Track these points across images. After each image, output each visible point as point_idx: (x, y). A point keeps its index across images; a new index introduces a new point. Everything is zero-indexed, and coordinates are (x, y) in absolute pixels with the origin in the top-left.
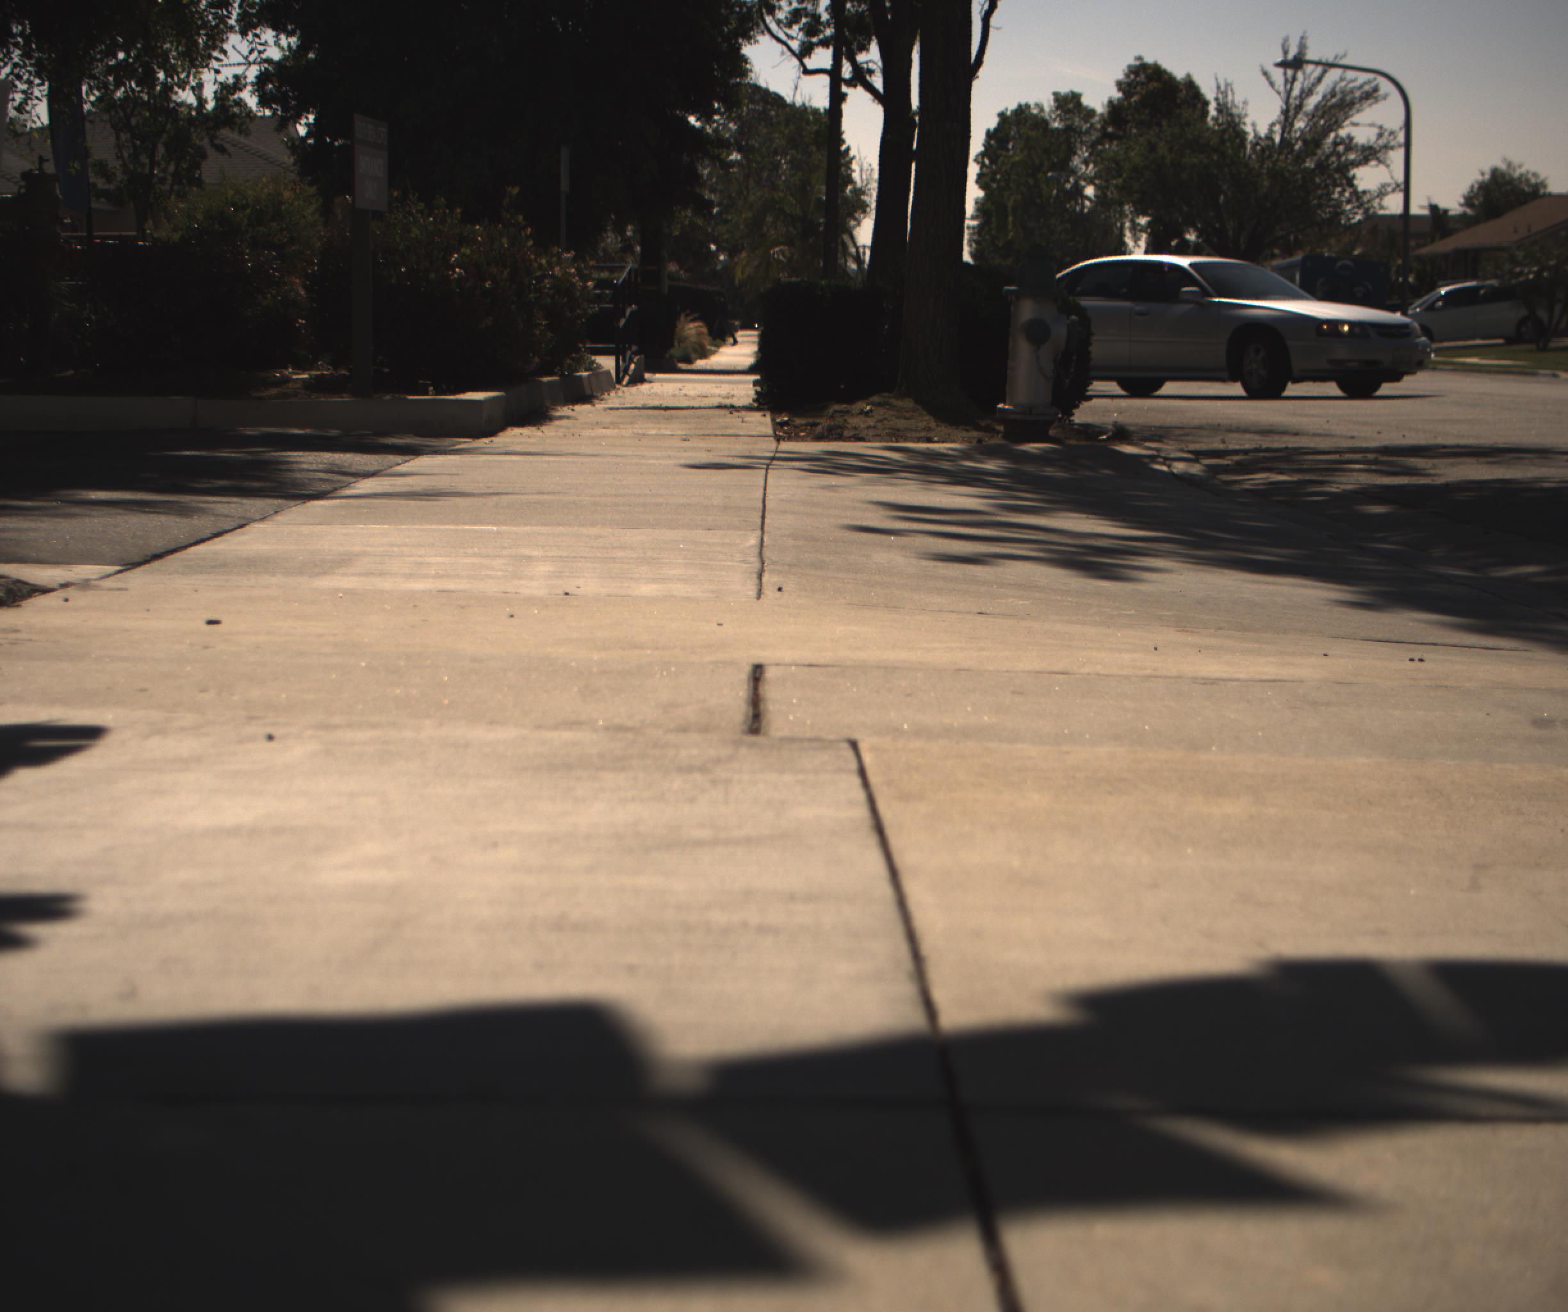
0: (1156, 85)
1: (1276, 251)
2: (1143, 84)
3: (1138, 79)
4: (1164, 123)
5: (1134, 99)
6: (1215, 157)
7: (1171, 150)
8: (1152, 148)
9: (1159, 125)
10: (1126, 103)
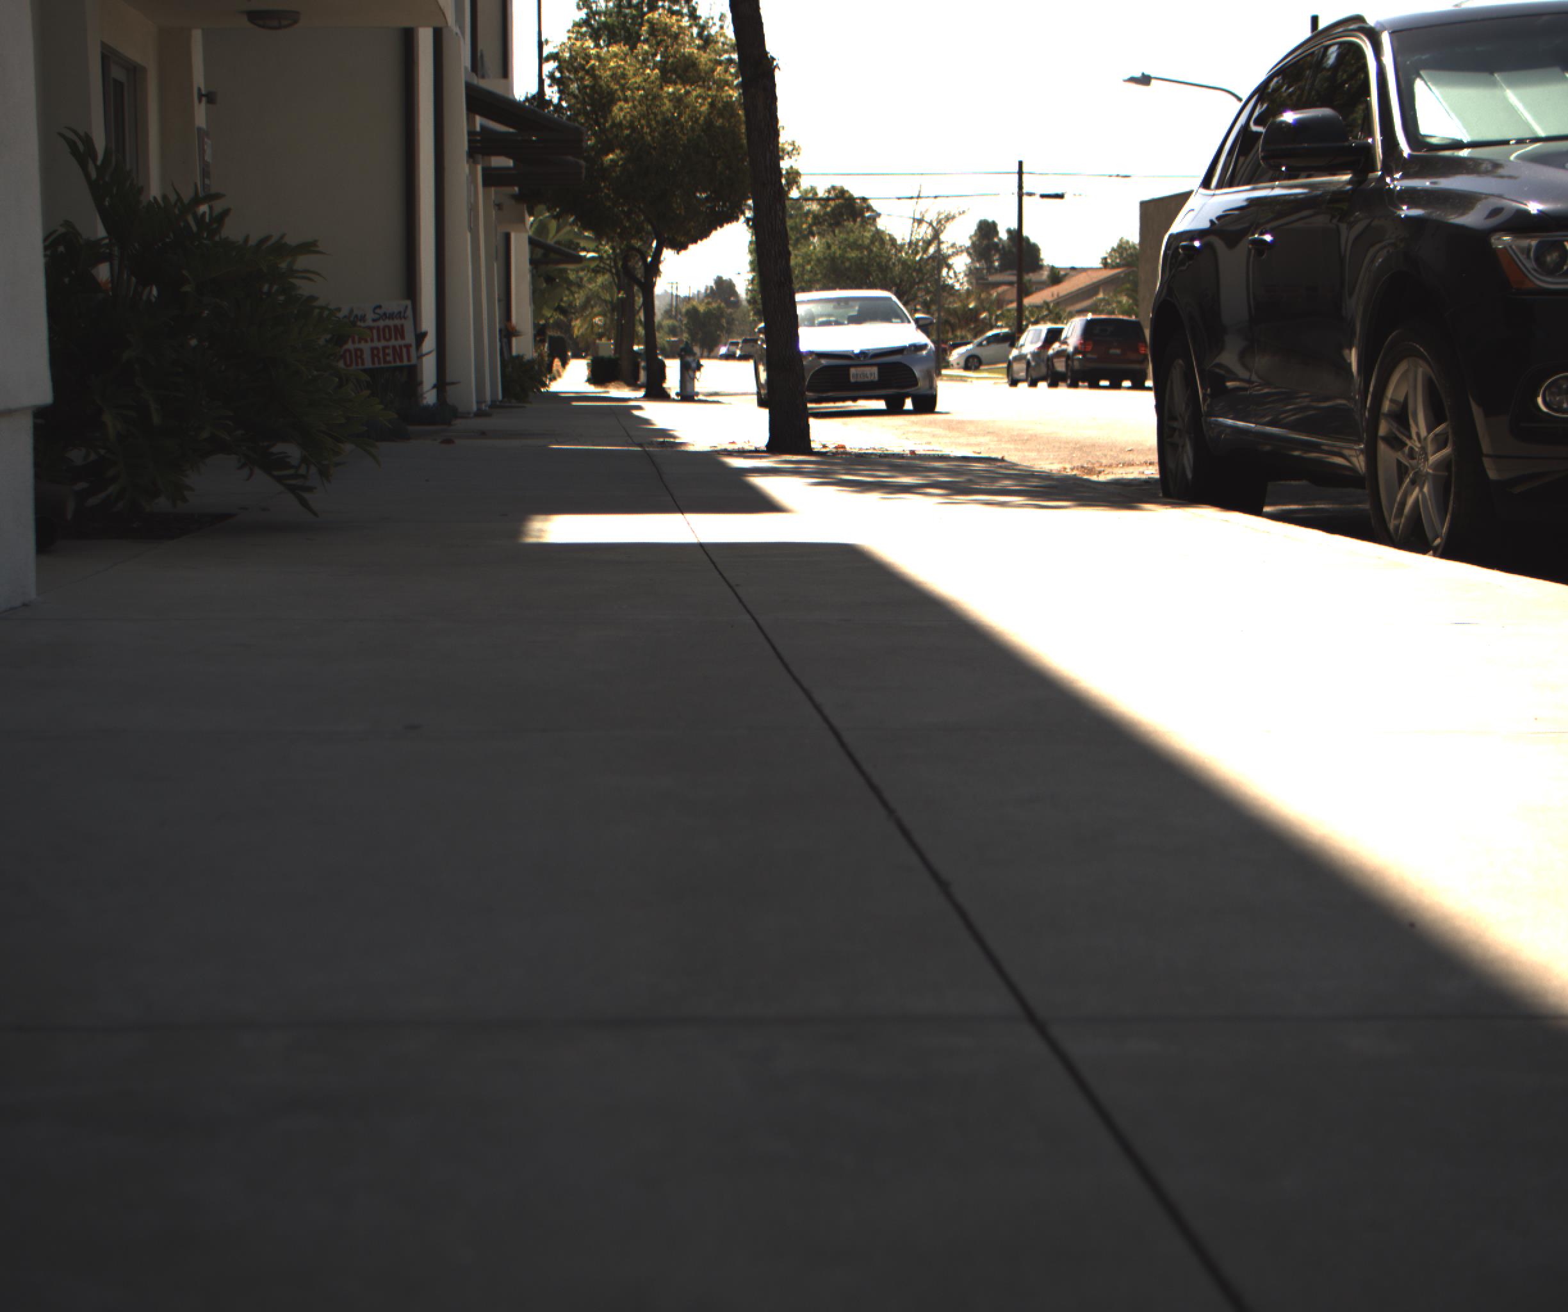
0: (841, 201)
1: (918, 307)
2: (832, 199)
3: (831, 196)
4: (837, 231)
5: (829, 209)
6: (866, 253)
7: (840, 248)
8: (829, 246)
9: (833, 232)
10: (822, 213)
